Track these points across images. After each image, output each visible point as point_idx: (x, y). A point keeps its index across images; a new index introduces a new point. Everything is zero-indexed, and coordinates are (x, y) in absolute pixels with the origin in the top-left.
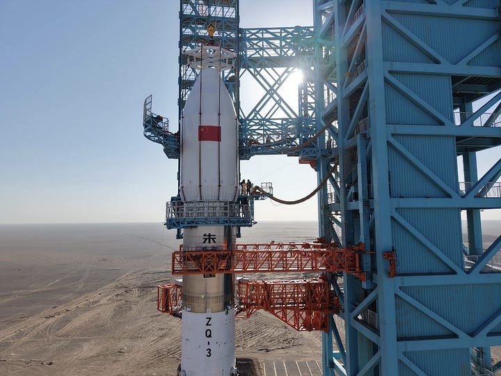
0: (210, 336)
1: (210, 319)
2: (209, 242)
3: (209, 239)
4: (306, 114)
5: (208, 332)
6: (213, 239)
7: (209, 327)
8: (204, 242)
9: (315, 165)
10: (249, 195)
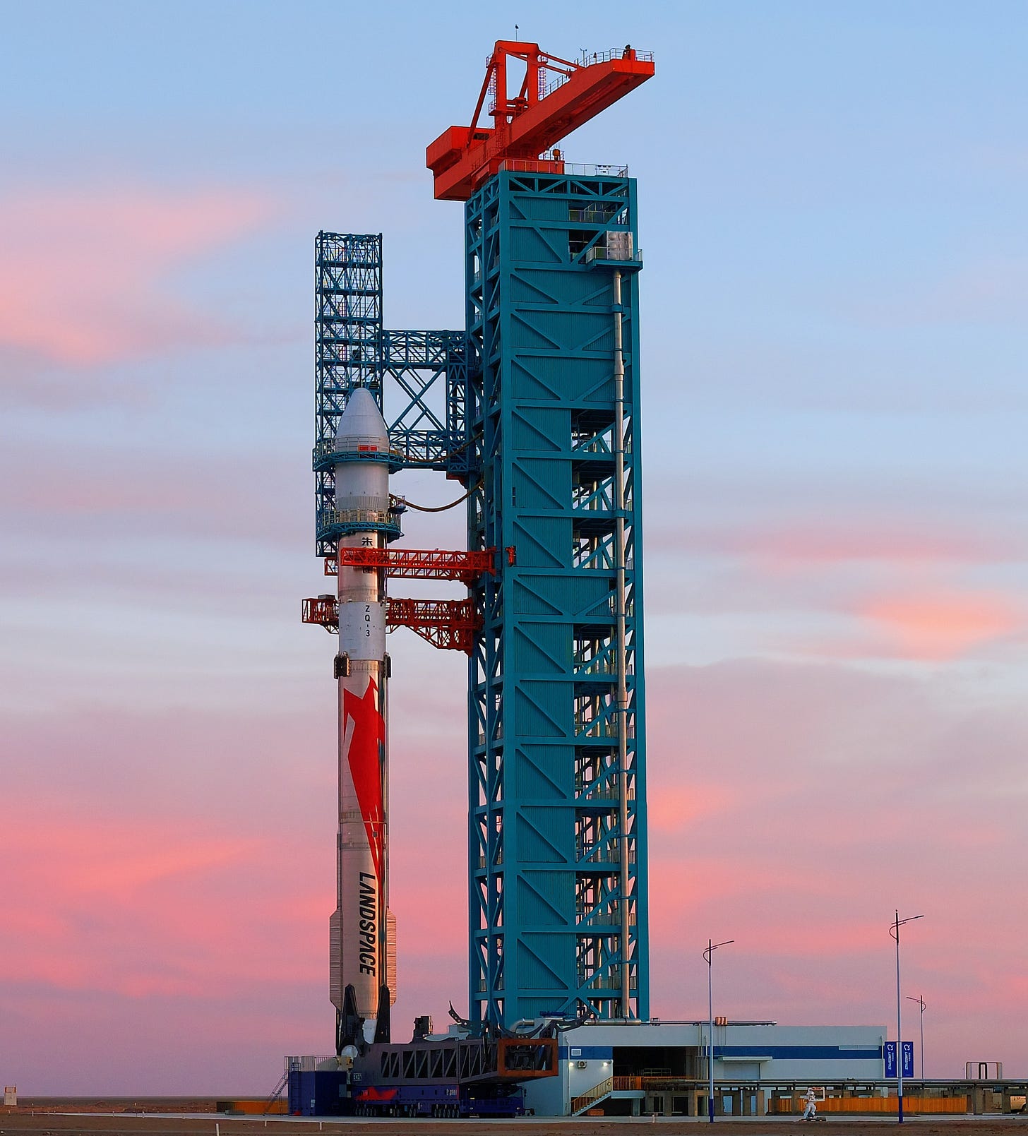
0: (369, 620)
1: (369, 606)
2: (368, 544)
3: (368, 542)
4: (454, 428)
5: (367, 617)
6: (370, 542)
7: (368, 613)
8: (363, 544)
9: (464, 483)
10: (396, 508)
